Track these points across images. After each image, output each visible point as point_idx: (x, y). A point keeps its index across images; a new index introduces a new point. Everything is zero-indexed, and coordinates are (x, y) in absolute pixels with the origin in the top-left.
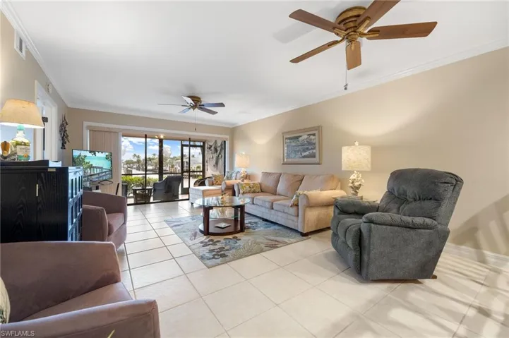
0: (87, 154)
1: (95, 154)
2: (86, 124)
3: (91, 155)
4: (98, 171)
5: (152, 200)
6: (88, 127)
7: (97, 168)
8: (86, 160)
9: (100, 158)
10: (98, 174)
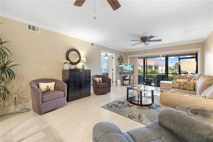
0: (124, 66)
1: (127, 66)
2: (128, 56)
3: (125, 66)
4: (128, 71)
5: (153, 84)
6: (129, 57)
7: (127, 70)
8: (124, 68)
9: (128, 67)
10: (128, 72)
